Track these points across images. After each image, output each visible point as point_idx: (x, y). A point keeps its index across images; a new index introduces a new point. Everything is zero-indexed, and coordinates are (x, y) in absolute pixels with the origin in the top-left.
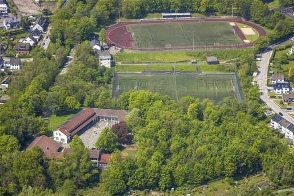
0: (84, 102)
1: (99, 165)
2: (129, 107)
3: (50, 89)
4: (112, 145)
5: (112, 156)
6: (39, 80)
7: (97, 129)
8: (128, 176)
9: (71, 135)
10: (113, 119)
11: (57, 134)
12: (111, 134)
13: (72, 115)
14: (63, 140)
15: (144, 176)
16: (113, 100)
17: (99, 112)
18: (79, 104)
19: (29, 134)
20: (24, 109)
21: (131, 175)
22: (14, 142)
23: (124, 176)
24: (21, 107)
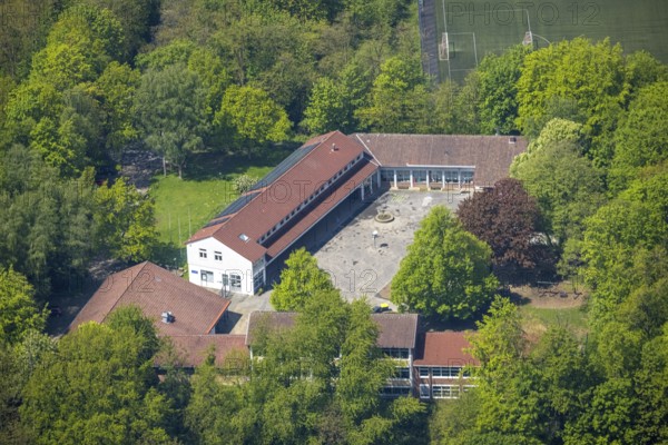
0: (308, 112)
1: (417, 381)
2: (518, 122)
3: (141, 58)
4: (468, 290)
5: (485, 334)
6: (92, 19)
7: (381, 226)
8: (562, 419)
9: (268, 257)
10: (452, 176)
11: (203, 255)
12: (463, 239)
13: (254, 170)
14: (236, 280)
15: (634, 414)
16: (440, 96)
17: (382, 148)
18: (284, 122)
19: (76, 263)
20: (37, 148)
21: (573, 414)
22: (20, 296)
23: (541, 419)
24: (25, 140)
